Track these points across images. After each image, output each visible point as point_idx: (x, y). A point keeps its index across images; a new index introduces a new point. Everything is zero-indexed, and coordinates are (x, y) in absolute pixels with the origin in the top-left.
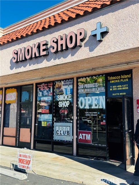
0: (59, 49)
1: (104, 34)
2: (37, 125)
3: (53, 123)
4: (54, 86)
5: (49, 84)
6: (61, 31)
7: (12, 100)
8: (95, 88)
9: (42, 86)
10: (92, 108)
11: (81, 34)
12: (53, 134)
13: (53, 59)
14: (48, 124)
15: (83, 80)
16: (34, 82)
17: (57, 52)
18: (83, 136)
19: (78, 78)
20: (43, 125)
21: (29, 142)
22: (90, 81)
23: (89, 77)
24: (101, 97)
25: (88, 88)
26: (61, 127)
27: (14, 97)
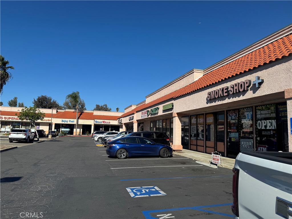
0: (235, 92)
1: (260, 84)
2: (228, 140)
3: (239, 139)
4: (239, 112)
5: (236, 111)
6: (236, 80)
7: (210, 122)
8: (268, 114)
9: (230, 112)
10: (267, 128)
11: (247, 83)
12: (240, 147)
14: (236, 140)
15: (260, 108)
16: (225, 110)
18: (261, 149)
19: (256, 107)
20: (232, 140)
21: (224, 152)
22: (265, 108)
23: (264, 105)
24: (273, 121)
25: (263, 114)
26: (245, 142)
27: (211, 120)
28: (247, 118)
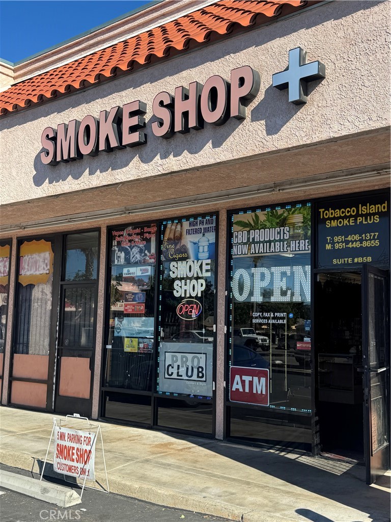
0: (178, 127)
1: (310, 83)
2: (109, 347)
3: (157, 344)
4: (160, 233)
5: (146, 229)
6: (184, 73)
7: (38, 273)
8: (280, 241)
9: (125, 233)
10: (273, 299)
11: (242, 81)
12: (157, 375)
13: (158, 157)
14: (142, 346)
15: (248, 217)
16: (103, 222)
17: (171, 134)
19: (231, 213)
20: (127, 349)
21: (87, 396)
22: (268, 220)
23: (263, 208)
24: (298, 269)
25: (259, 242)
26: (179, 355)
27: (43, 265)
28: (192, 259)
